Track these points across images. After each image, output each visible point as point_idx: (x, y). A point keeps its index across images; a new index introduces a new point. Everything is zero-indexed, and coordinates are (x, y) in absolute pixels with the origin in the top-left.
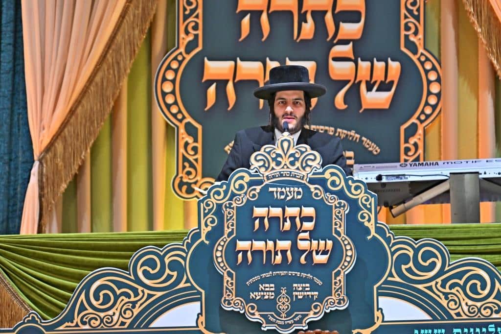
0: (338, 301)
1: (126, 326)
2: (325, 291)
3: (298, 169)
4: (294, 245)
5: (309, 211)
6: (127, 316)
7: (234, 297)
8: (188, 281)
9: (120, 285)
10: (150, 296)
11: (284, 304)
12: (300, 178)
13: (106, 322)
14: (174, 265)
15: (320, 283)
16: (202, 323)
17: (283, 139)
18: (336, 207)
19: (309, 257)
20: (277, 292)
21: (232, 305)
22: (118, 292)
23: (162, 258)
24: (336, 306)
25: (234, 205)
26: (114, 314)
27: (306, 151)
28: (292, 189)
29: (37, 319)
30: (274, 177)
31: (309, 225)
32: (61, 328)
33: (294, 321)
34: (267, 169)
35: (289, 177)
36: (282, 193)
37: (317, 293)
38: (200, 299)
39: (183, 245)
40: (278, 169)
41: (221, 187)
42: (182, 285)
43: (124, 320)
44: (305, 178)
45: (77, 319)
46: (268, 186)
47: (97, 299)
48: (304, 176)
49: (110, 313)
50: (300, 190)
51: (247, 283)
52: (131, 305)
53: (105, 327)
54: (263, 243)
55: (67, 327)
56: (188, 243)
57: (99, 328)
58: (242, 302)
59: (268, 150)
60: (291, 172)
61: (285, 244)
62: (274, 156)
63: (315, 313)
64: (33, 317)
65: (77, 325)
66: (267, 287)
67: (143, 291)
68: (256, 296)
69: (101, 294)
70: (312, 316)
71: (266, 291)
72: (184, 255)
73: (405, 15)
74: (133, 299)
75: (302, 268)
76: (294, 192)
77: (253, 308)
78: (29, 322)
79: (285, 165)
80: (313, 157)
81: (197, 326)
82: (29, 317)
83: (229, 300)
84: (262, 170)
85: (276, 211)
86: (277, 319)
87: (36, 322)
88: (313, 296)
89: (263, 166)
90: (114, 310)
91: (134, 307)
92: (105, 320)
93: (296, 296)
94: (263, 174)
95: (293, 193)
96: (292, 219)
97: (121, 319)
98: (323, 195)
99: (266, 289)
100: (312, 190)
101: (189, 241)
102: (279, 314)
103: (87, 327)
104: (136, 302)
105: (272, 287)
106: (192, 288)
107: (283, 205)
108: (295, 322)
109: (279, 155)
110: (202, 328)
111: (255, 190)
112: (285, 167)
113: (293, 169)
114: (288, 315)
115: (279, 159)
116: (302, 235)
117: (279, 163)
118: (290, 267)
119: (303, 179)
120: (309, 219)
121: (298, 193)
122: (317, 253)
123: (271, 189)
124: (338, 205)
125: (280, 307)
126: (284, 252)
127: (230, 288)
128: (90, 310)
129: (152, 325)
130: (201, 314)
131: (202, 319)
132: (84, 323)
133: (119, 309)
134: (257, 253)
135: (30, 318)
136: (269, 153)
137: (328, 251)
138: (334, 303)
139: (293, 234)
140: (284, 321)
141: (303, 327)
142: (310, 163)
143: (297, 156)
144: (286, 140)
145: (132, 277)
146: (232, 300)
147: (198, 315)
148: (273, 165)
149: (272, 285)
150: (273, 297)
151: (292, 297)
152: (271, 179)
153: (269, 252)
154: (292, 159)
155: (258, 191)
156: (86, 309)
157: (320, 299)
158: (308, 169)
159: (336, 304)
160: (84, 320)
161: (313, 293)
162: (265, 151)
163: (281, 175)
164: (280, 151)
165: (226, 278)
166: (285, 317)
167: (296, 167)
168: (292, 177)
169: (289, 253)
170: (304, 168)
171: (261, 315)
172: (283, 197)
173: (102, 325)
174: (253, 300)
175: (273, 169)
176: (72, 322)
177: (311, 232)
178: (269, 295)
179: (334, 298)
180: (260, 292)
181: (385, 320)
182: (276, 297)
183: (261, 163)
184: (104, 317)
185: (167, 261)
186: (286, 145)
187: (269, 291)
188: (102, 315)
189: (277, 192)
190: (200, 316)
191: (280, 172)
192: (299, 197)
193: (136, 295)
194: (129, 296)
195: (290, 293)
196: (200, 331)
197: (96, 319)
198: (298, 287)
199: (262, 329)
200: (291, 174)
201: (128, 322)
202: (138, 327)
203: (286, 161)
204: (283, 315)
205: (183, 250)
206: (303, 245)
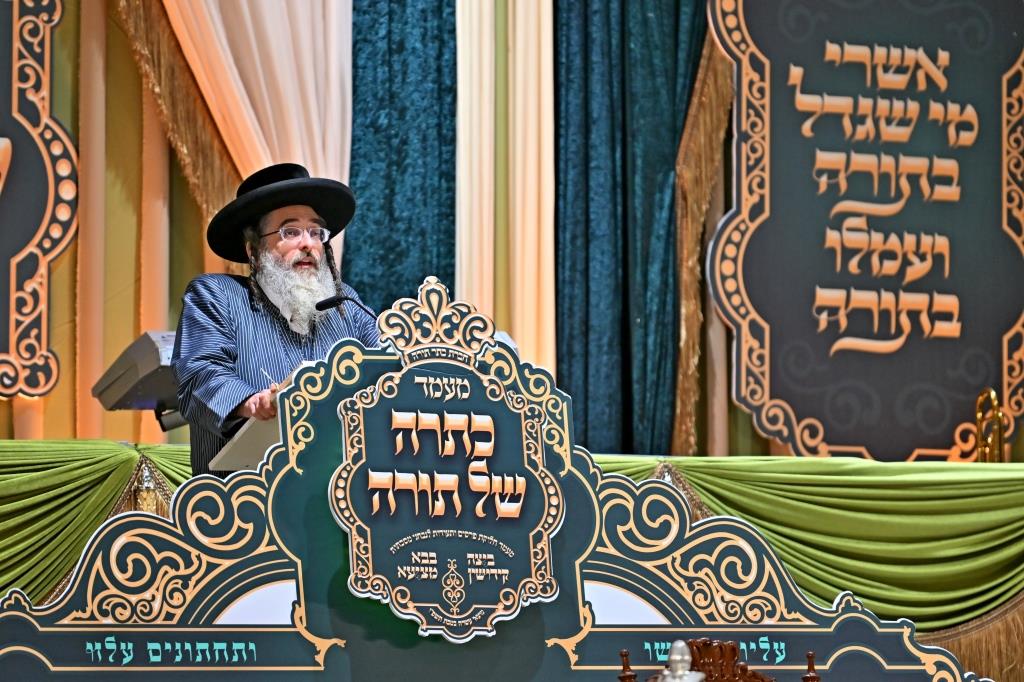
0: (541, 586)
1: (175, 621)
2: (520, 569)
3: (458, 344)
4: (464, 483)
5: (483, 422)
6: (175, 602)
7: (371, 574)
8: (272, 541)
9: (162, 546)
10: (211, 567)
11: (454, 589)
12: (463, 362)
13: (142, 611)
14: (248, 512)
15: (510, 553)
16: (301, 618)
17: (429, 288)
18: (527, 417)
19: (490, 506)
20: (442, 568)
21: (369, 588)
22: (158, 557)
23: (226, 497)
24: (539, 596)
25: (360, 405)
26: (154, 597)
27: (470, 312)
28: (452, 381)
29: (24, 603)
30: (421, 357)
31: (484, 448)
32: (65, 621)
33: (473, 621)
34: (408, 342)
35: (446, 358)
36: (436, 387)
37: (506, 571)
38: (294, 576)
39: (260, 475)
40: (426, 342)
41: (316, 370)
42: (262, 549)
43: (172, 611)
44: (472, 362)
45: (92, 606)
46: (412, 373)
47: (123, 569)
48: (470, 358)
49: (147, 595)
50: (466, 382)
51: (392, 549)
52: (180, 582)
53: (141, 623)
54: (413, 476)
55: (75, 619)
56: (267, 470)
57: (130, 623)
58: (385, 583)
59: (406, 307)
60: (448, 349)
61: (447, 481)
62: (417, 319)
63: (507, 608)
64: (16, 598)
65: (92, 617)
66: (425, 558)
67: (198, 557)
68: (406, 572)
69: (129, 560)
70: (501, 614)
71: (424, 565)
72: (264, 493)
73: (20, 52)
74: (183, 571)
75: (479, 524)
76: (456, 386)
77: (404, 596)
78: (10, 608)
79: (437, 335)
80: (481, 325)
81: (293, 625)
82: (9, 598)
83: (363, 580)
84: (401, 343)
85: (429, 420)
86: (444, 616)
87: (23, 609)
88: (500, 576)
89: (401, 336)
90: (152, 590)
91: (185, 586)
92: (139, 608)
93: (474, 575)
94: (402, 352)
95: (454, 388)
96: (457, 434)
97: (166, 608)
98: (503, 394)
99: (424, 561)
100: (486, 384)
101: (270, 467)
102: (447, 608)
103: (109, 620)
104: (189, 577)
105: (433, 558)
106: (280, 554)
107: (440, 408)
108: (475, 623)
109: (424, 318)
110: (301, 628)
111: (391, 379)
112: (438, 340)
113: (450, 343)
114: (463, 609)
115: (426, 325)
116: (475, 465)
117: (426, 333)
118: (458, 524)
119: (468, 364)
120: (484, 436)
121: (464, 388)
122: (502, 500)
123: (418, 379)
124: (529, 414)
125: (449, 594)
126: (448, 495)
127: (363, 557)
128: (113, 590)
129: (218, 621)
130: (296, 603)
131: (301, 611)
132: (104, 614)
133: (161, 589)
134: (403, 494)
135: (12, 602)
136: (408, 312)
137: (520, 495)
138: (536, 590)
139: (459, 462)
140: (457, 620)
141: (487, 631)
142: (477, 334)
143: (455, 320)
144: (433, 290)
145: (179, 531)
146: (368, 579)
147: (294, 603)
148: (417, 334)
149: (433, 555)
150: (435, 576)
151: (466, 575)
152: (417, 360)
153: (422, 494)
154: (447, 326)
155: (397, 381)
156: (107, 588)
157: (513, 583)
158: (475, 346)
159: (539, 592)
160: (104, 607)
161: (500, 571)
162: (401, 309)
163: (433, 355)
164: (425, 311)
165: (355, 539)
166: (457, 614)
167: (455, 341)
168: (451, 358)
169: (456, 496)
170: (468, 344)
171: (418, 609)
172: (438, 394)
173: (135, 617)
174: (403, 581)
175: (418, 342)
176: (84, 611)
177: (488, 459)
178: (428, 573)
179: (535, 580)
180: (414, 565)
181: (597, 623)
182: (439, 578)
183: (397, 331)
184: (137, 603)
185: (236, 503)
186: (434, 298)
187: (428, 565)
188: (134, 599)
189: (428, 385)
190: (297, 606)
191: (430, 348)
192: (466, 395)
193: (189, 564)
194: (176, 567)
195: (462, 568)
196: (298, 633)
197: (125, 608)
198: (476, 560)
199: (421, 633)
200: (447, 353)
201: (179, 612)
202: (195, 624)
203: (438, 329)
204: (455, 609)
205: (260, 484)
206: (478, 483)
